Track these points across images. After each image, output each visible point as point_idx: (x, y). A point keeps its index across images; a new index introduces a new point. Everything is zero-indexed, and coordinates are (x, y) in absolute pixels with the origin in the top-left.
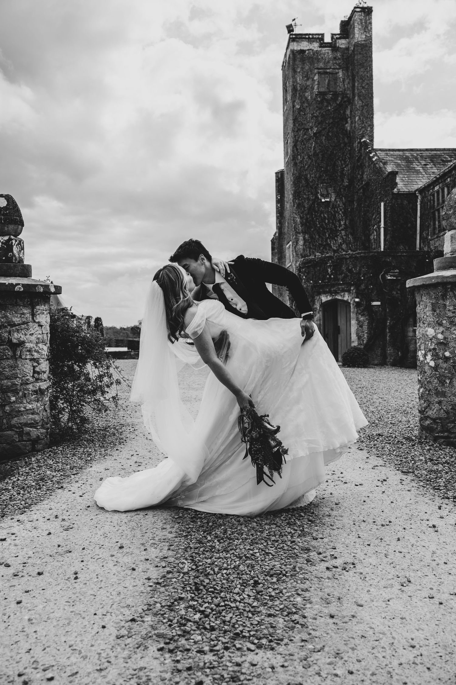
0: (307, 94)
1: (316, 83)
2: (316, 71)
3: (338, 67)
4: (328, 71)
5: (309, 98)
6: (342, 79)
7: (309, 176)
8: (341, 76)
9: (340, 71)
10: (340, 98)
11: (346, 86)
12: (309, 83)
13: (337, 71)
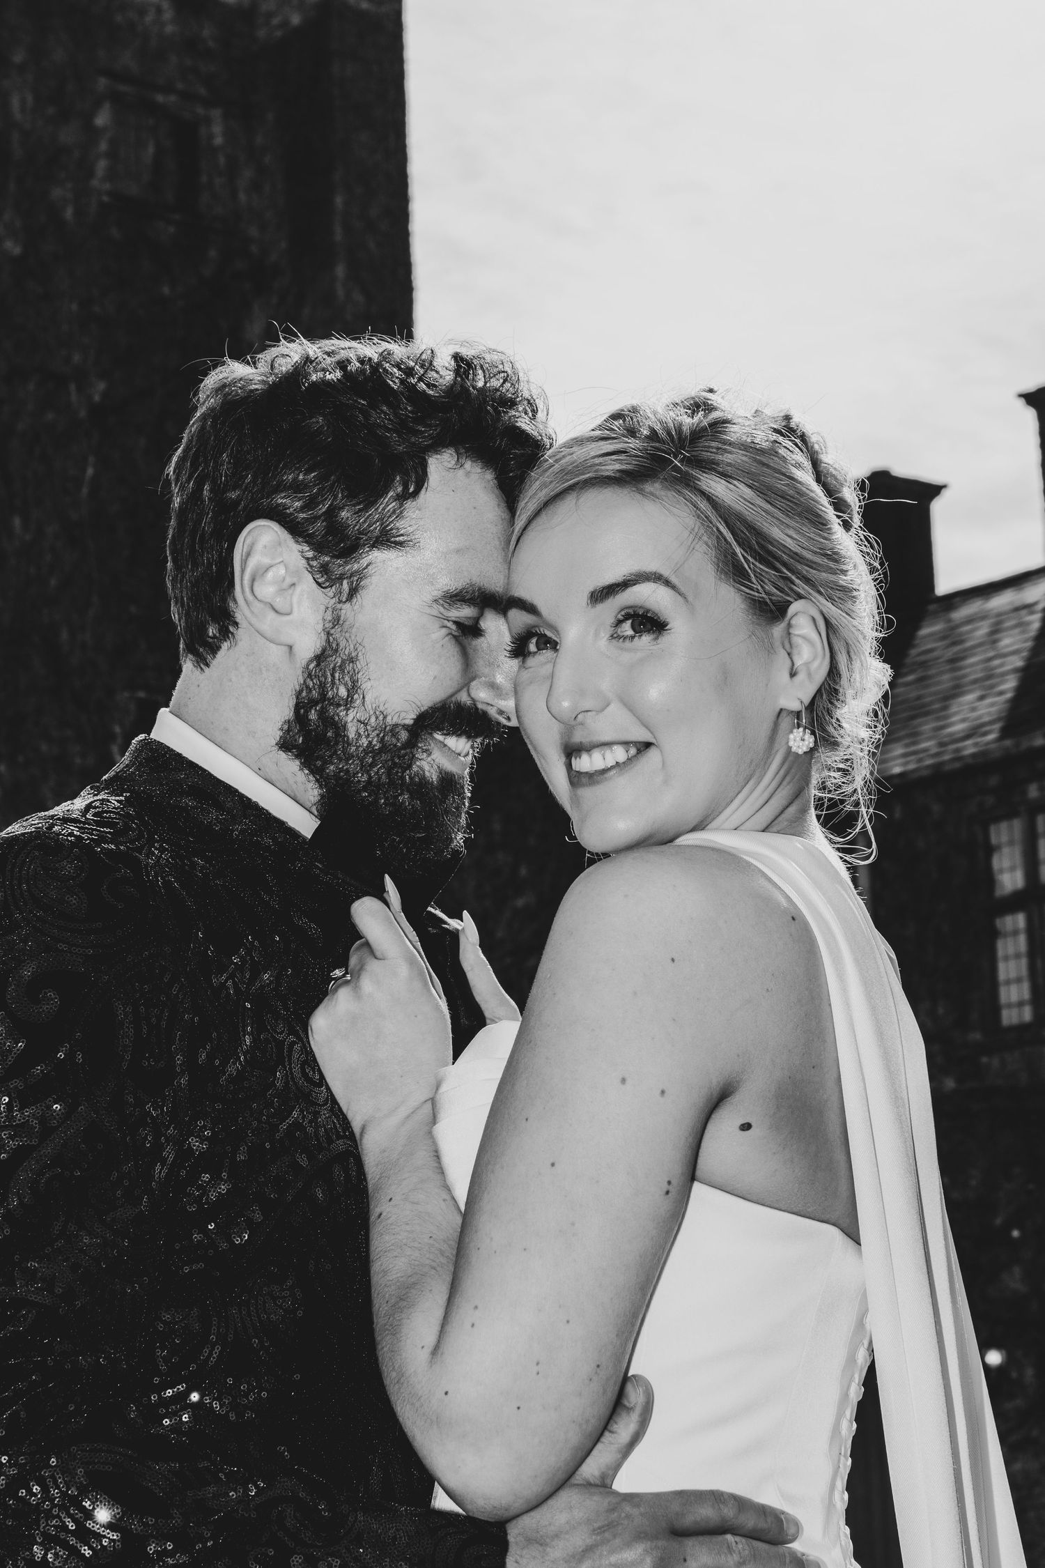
0: (57, 193)
1: (103, 146)
2: (102, 83)
3: (203, 91)
4: (160, 98)
5: (69, 213)
6: (222, 160)
7: (64, 635)
8: (219, 141)
9: (216, 113)
10: (213, 253)
11: (242, 197)
12: (68, 135)
13: (200, 110)
